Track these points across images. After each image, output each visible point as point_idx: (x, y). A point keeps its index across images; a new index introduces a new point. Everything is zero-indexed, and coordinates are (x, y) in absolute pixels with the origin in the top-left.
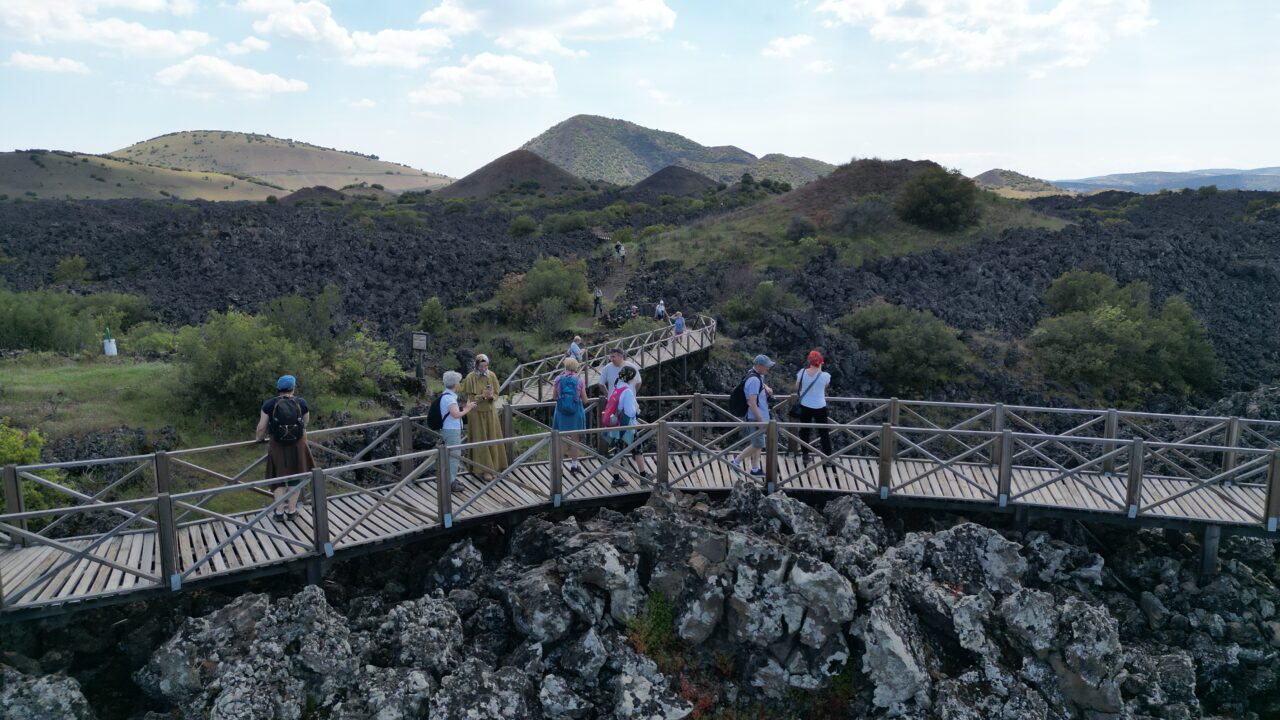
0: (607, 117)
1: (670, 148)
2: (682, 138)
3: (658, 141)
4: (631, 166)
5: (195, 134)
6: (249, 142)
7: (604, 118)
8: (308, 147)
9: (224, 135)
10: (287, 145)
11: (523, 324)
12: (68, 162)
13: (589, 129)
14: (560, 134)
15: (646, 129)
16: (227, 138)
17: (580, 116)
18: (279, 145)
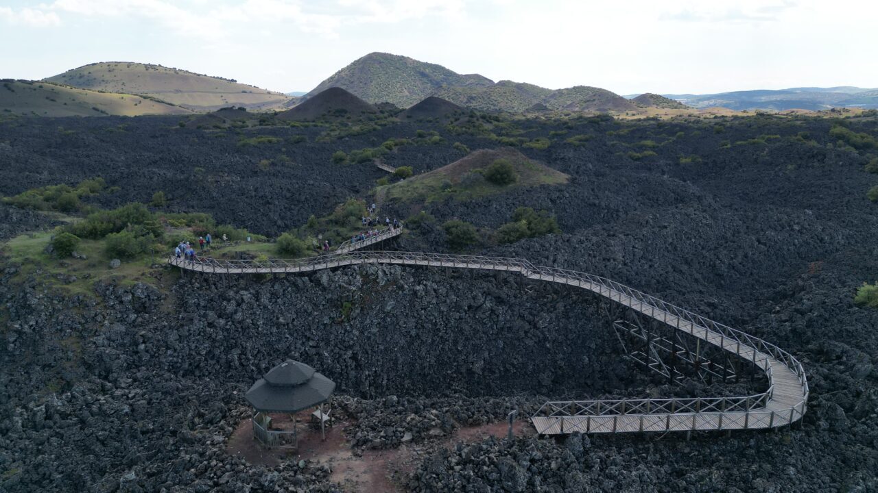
0: (392, 54)
1: (436, 76)
2: (443, 68)
3: (427, 70)
4: (409, 88)
5: (109, 64)
6: (147, 70)
7: (390, 55)
8: (187, 74)
9: (129, 65)
10: (173, 72)
11: (343, 224)
12: (30, 88)
13: (380, 63)
14: (361, 66)
15: (419, 62)
16: (131, 67)
17: (375, 53)
18: (168, 72)
